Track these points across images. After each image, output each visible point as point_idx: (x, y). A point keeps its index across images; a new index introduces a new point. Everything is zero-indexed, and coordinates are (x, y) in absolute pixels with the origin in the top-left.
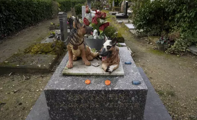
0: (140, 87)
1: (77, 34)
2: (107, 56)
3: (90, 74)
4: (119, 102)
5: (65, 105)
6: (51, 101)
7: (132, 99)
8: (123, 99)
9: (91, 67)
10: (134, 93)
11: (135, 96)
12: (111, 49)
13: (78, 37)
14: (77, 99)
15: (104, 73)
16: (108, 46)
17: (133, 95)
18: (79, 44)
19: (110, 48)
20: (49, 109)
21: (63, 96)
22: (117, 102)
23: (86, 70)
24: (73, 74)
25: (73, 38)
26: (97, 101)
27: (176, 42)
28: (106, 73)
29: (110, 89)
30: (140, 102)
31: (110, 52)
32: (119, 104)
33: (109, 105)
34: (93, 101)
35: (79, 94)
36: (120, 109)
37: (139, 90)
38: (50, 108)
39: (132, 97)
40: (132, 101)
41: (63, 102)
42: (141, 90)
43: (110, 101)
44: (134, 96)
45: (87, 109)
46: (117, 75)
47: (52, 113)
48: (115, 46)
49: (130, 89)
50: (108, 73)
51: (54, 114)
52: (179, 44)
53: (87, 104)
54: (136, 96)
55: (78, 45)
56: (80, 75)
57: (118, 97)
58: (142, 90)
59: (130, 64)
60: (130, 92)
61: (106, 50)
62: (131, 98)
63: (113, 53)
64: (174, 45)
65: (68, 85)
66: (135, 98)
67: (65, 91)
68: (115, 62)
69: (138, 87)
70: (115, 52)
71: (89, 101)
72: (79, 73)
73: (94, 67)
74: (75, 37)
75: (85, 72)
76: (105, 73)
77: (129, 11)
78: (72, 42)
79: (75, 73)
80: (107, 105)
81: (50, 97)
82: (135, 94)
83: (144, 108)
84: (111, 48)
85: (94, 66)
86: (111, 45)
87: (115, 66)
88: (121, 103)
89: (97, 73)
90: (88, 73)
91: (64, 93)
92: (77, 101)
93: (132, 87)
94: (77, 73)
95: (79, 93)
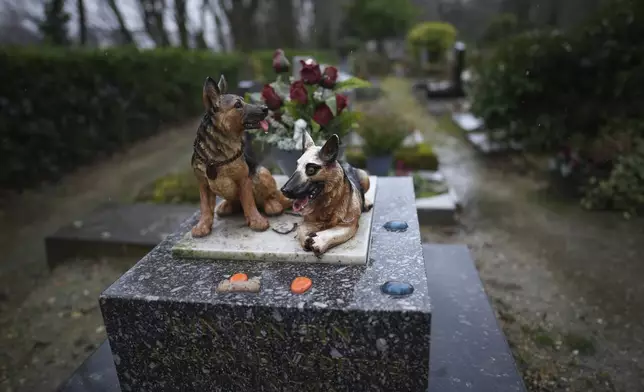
0: (406, 305)
1: (216, 129)
2: (308, 200)
3: (254, 255)
4: (335, 354)
5: (162, 352)
6: (121, 335)
7: (378, 345)
8: (349, 341)
9: (268, 234)
10: (381, 322)
11: (387, 334)
12: (319, 174)
13: (221, 139)
14: (198, 333)
15: (299, 253)
16: (309, 166)
17: (380, 330)
18: (223, 159)
19: (315, 173)
20: (118, 363)
21: (155, 321)
22: (327, 352)
23: (246, 242)
24: (204, 253)
25: (204, 141)
26: (262, 345)
27: (619, 169)
28: (306, 253)
29: (301, 306)
30: (406, 357)
31: (319, 185)
32: (336, 361)
33: (303, 362)
34: (249, 343)
35: (202, 316)
36: (340, 380)
37: (399, 313)
38: (119, 359)
39: (377, 338)
40: (380, 353)
41: (158, 343)
42: (408, 313)
43: (306, 348)
44: (385, 336)
45: (234, 369)
46: (344, 261)
47: (127, 375)
48: (334, 166)
49: (366, 310)
50: (311, 253)
51: (134, 380)
52: (629, 174)
53: (232, 354)
54: (391, 336)
55: (223, 163)
56: (223, 257)
57: (328, 335)
58: (410, 314)
59: (403, 228)
60: (370, 320)
61: (304, 178)
62: (373, 342)
63: (330, 189)
64: (612, 181)
65: (173, 287)
66: (388, 343)
67: (160, 307)
68: (340, 221)
69: (398, 305)
70: (337, 186)
71: (235, 341)
72: (222, 254)
73: (277, 234)
74: (211, 138)
75: (241, 251)
76: (302, 253)
77: (466, 76)
78: (204, 154)
79: (209, 252)
80: (297, 361)
81: (117, 323)
82: (386, 328)
83: (426, 382)
84: (321, 170)
85: (276, 231)
86: (318, 163)
87: (340, 232)
88: (341, 356)
89: (278, 252)
90: (247, 254)
91: (157, 312)
92: (199, 339)
93: (379, 301)
94: (216, 253)
95: (201, 313)
